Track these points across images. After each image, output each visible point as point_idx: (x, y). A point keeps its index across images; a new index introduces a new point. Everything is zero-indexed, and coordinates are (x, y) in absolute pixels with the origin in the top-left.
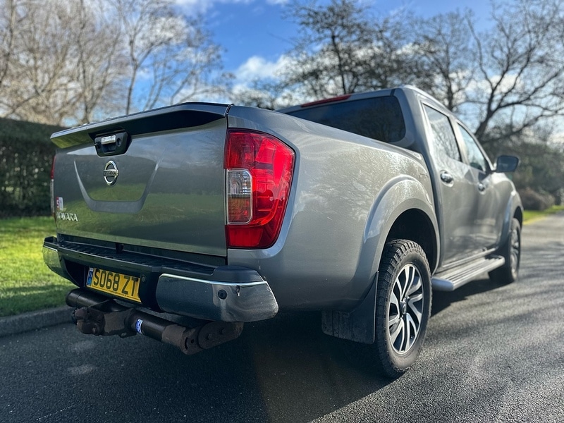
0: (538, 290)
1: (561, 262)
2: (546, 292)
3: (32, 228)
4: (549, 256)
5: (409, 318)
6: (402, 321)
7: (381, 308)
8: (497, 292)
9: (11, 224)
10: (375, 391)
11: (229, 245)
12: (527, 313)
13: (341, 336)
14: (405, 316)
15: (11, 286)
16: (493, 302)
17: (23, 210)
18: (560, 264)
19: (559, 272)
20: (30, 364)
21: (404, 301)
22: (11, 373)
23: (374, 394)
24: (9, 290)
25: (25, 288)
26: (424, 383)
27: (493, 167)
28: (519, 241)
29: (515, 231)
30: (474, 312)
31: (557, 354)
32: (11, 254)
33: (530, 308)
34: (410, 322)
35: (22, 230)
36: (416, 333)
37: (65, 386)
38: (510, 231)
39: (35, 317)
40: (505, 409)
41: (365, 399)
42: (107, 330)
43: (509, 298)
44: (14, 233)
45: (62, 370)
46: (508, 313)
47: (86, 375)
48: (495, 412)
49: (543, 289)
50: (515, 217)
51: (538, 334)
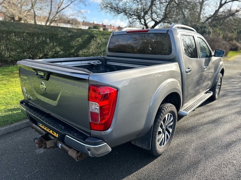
0: (226, 104)
1: (239, 86)
2: (228, 105)
3: (15, 72)
4: (235, 83)
5: (166, 133)
6: (164, 135)
7: (154, 136)
8: (208, 106)
9: (6, 70)
10: (150, 162)
11: (91, 129)
12: (218, 118)
13: (138, 146)
14: (165, 132)
15: (9, 108)
16: (205, 112)
17: (10, 62)
18: (238, 87)
19: (237, 93)
20: (21, 148)
21: (165, 127)
22: (14, 153)
23: (150, 163)
24: (9, 110)
25: (15, 109)
26: (170, 158)
27: (213, 54)
28: (221, 82)
29: (220, 79)
30: (196, 118)
31: (225, 142)
32: (8, 88)
33: (220, 116)
34: (167, 134)
35: (11, 73)
36: (169, 137)
37: (35, 160)
38: (217, 80)
39: (21, 124)
40: (198, 172)
41: (146, 166)
42: (48, 147)
43: (212, 109)
44: (8, 75)
45: (33, 152)
46: (210, 118)
47: (42, 154)
48: (195, 173)
49: (228, 104)
50: (221, 73)
51: (220, 131)
